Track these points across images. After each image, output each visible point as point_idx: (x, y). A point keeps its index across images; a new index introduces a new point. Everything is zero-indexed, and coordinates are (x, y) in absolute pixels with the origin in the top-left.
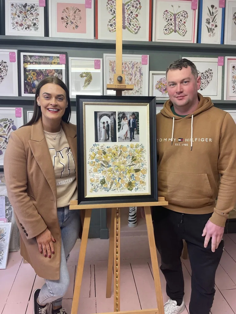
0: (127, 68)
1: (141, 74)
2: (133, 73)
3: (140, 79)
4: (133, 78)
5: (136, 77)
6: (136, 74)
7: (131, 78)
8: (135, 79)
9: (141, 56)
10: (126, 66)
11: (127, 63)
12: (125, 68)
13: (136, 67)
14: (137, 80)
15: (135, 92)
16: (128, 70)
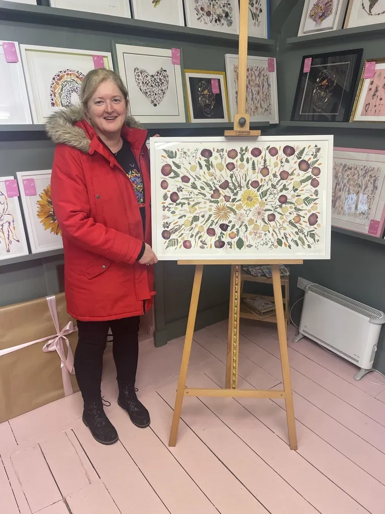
0: (254, 76)
1: (269, 85)
2: (261, 83)
3: (268, 91)
4: (261, 91)
5: (264, 88)
6: (263, 85)
7: (259, 92)
8: (263, 93)
9: (267, 58)
10: (253, 73)
11: (253, 70)
12: (252, 77)
13: (263, 75)
14: (265, 93)
15: (265, 111)
16: (254, 79)
